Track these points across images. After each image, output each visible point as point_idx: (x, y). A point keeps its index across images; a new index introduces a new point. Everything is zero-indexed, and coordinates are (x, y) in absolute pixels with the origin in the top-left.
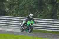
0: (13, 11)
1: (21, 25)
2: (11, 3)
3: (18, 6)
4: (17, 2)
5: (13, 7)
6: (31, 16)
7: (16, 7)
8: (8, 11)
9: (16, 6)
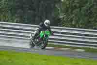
0: (72, 18)
1: (31, 37)
2: (68, 6)
3: (80, 10)
4: (78, 3)
5: (72, 11)
6: (46, 23)
7: (76, 12)
8: (63, 18)
9: (77, 10)
